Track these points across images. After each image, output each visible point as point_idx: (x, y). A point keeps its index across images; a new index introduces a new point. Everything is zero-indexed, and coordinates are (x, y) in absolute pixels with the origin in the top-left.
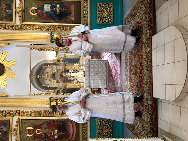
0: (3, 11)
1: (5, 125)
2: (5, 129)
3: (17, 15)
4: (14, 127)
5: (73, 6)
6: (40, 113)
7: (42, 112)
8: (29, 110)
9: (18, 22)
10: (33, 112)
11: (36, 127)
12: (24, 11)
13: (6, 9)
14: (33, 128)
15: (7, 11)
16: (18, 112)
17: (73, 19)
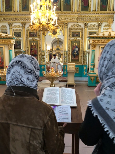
0: (75, 34)
1: (36, 35)
2: (34, 35)
3: (74, 39)
4: (35, 39)
5: (77, 59)
6: (40, 47)
8: (41, 43)
9: (71, 39)
10: (40, 45)
11: (35, 46)
12: (75, 41)
13: (76, 34)
15: (76, 35)
16: (40, 40)
17: (73, 59)
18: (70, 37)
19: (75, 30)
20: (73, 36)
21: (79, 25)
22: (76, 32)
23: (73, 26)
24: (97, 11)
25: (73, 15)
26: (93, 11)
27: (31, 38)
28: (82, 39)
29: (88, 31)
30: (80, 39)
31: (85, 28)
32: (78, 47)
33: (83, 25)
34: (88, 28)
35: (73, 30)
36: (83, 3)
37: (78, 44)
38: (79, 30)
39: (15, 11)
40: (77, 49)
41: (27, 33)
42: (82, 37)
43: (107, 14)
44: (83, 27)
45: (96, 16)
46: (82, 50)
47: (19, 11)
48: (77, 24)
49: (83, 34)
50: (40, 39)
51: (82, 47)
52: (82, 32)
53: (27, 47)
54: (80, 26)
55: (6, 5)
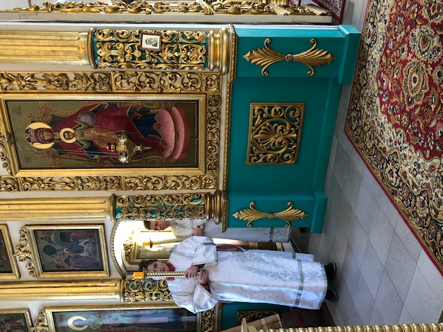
6: (63, 82)
7: (71, 77)
10: (39, 76)
14: (48, 127)
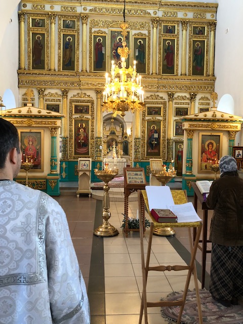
0: (153, 110)
3: (151, 118)
4: (85, 116)
5: (157, 151)
7: (94, 133)
8: (94, 125)
9: (147, 118)
11: (84, 129)
12: (154, 121)
13: (155, 111)
14: (84, 127)
17: (149, 151)
18: (144, 115)
19: (153, 104)
20: (150, 113)
21: (160, 96)
22: (154, 108)
23: (150, 98)
24: (187, 75)
25: (150, 79)
26: (181, 75)
27: (78, 116)
28: (165, 119)
29: (174, 106)
30: (161, 118)
31: (169, 102)
32: (158, 132)
33: (166, 97)
34: (174, 101)
35: (149, 104)
36: (165, 63)
37: (159, 128)
38: (160, 104)
39: (50, 70)
40: (156, 136)
41: (71, 106)
42: (165, 115)
43: (203, 81)
44: (167, 100)
45: (187, 82)
46: (164, 137)
47: (57, 70)
48: (156, 94)
49: (166, 111)
50: (94, 118)
51: (164, 132)
52: (165, 108)
53: (71, 131)
54: (162, 98)
55: (34, 59)
